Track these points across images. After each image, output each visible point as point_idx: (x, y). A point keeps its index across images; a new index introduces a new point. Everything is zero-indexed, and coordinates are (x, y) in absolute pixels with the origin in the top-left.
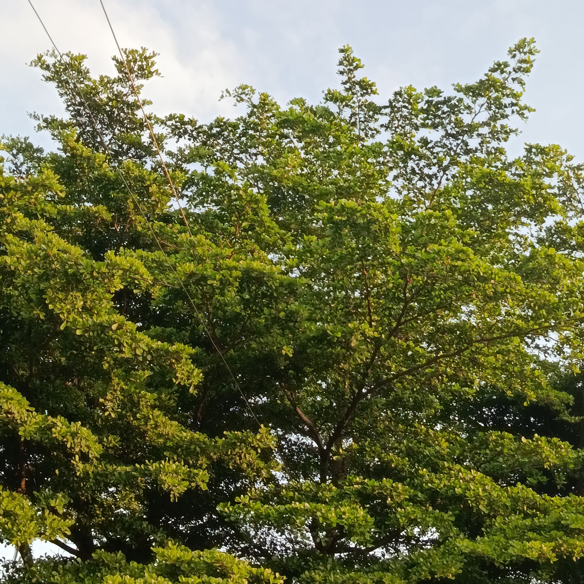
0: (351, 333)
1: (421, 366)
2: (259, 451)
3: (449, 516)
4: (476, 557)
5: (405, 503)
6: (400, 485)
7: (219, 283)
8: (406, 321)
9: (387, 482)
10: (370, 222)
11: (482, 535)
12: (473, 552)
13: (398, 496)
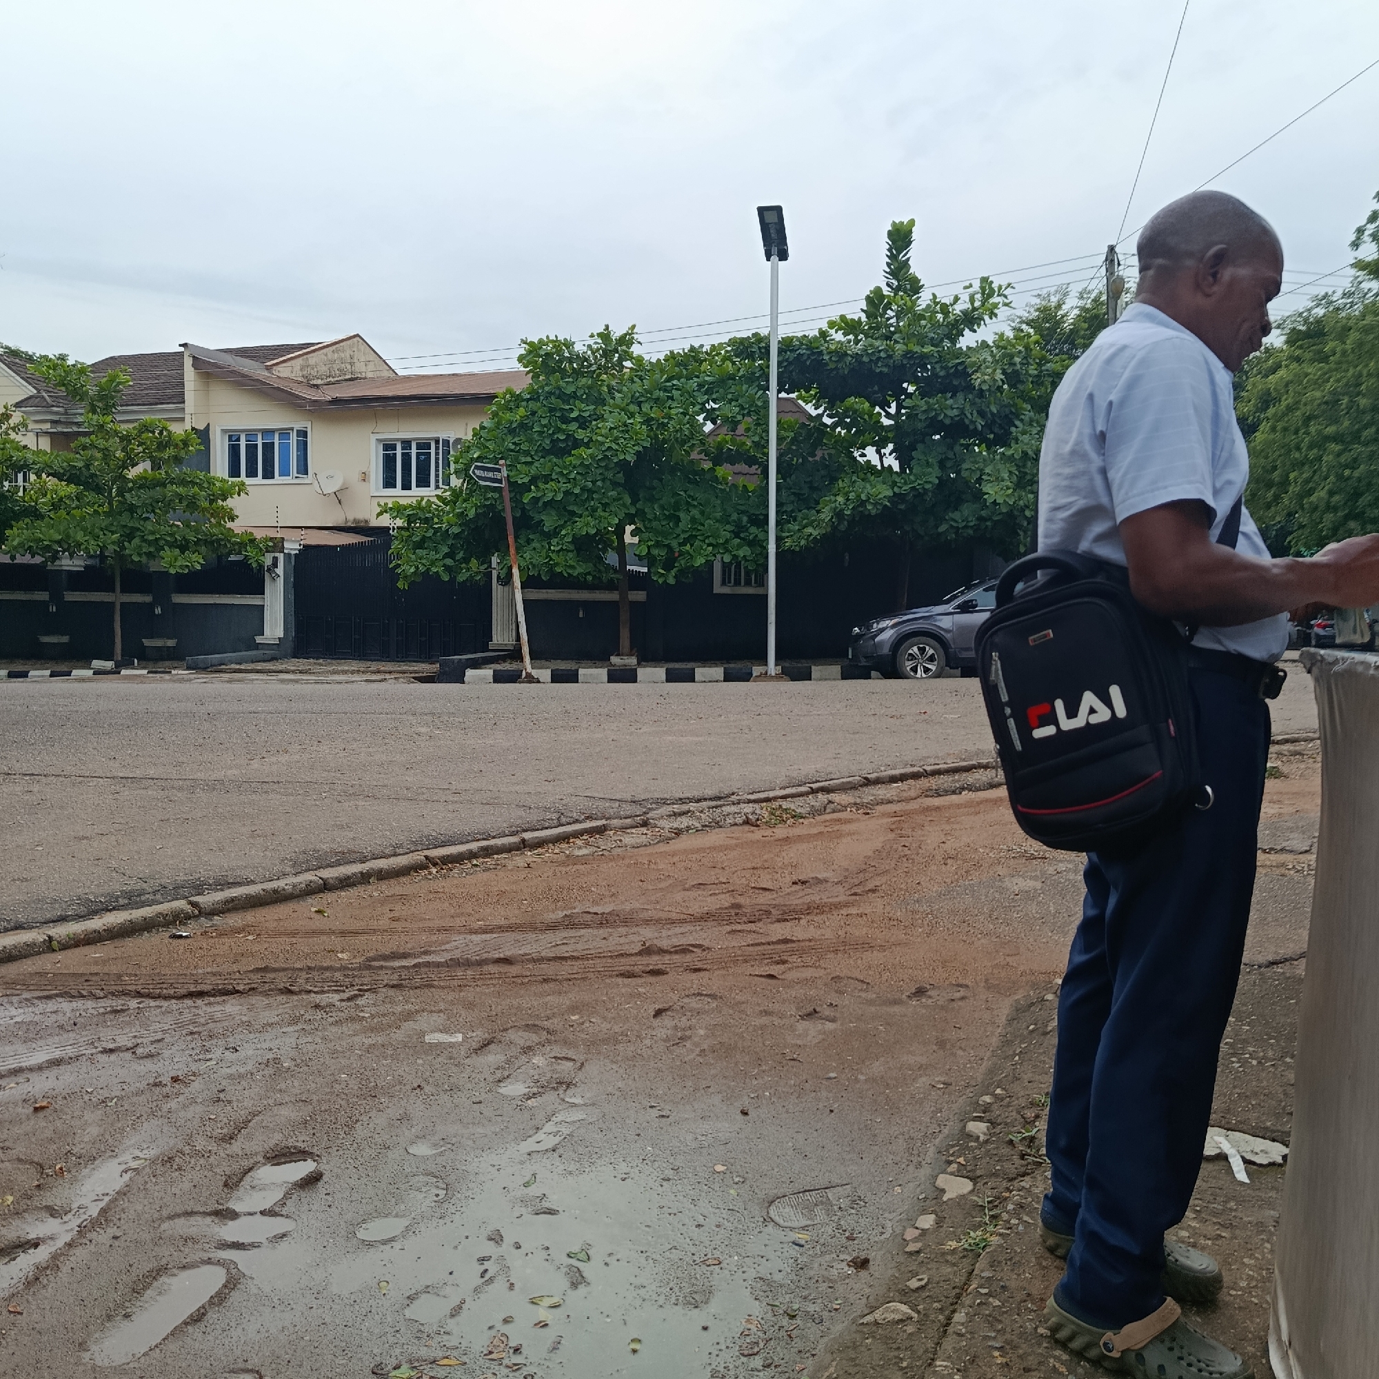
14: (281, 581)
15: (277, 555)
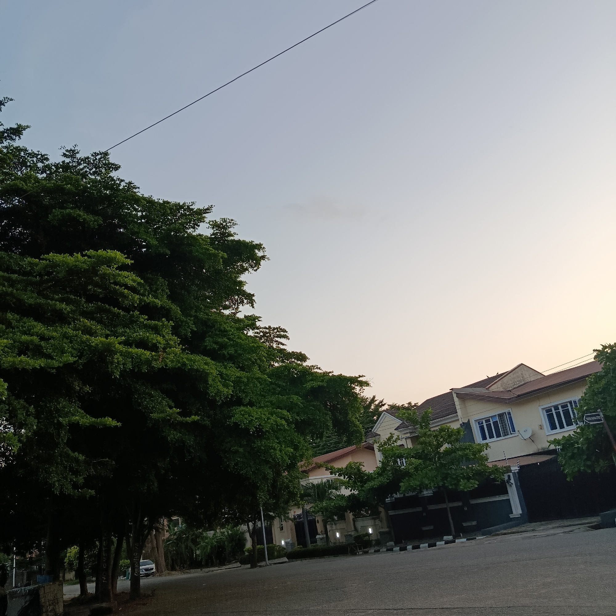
14: (514, 486)
15: (509, 474)
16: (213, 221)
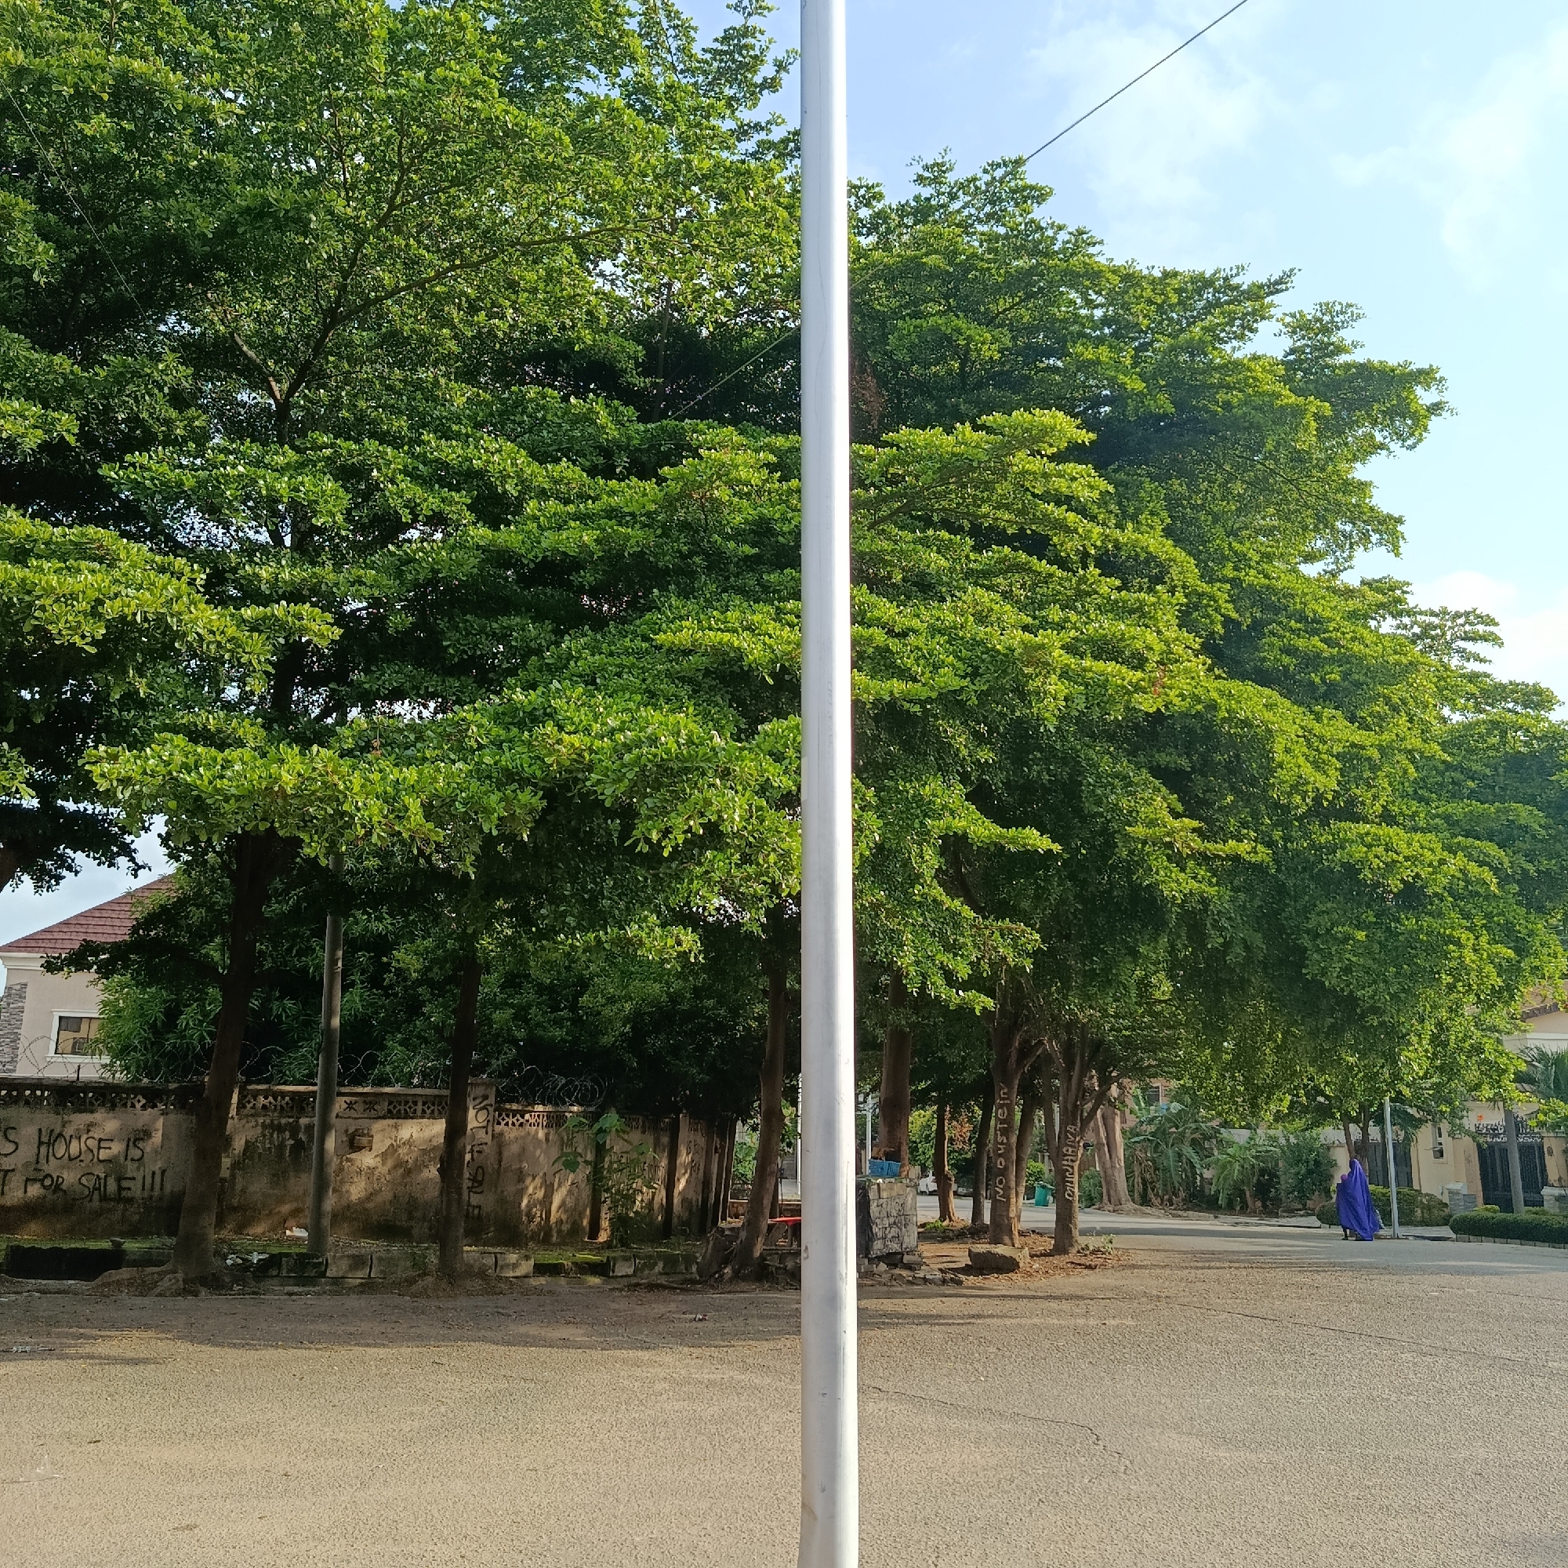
0: (310, 206)
1: (429, 280)
2: (166, 390)
3: (461, 498)
4: (498, 552)
5: (400, 477)
6: (389, 450)
7: (72, 91)
8: (403, 204)
9: (372, 445)
10: (335, 15)
11: (508, 524)
12: (492, 543)
13: (388, 464)
16: (1293, 316)
